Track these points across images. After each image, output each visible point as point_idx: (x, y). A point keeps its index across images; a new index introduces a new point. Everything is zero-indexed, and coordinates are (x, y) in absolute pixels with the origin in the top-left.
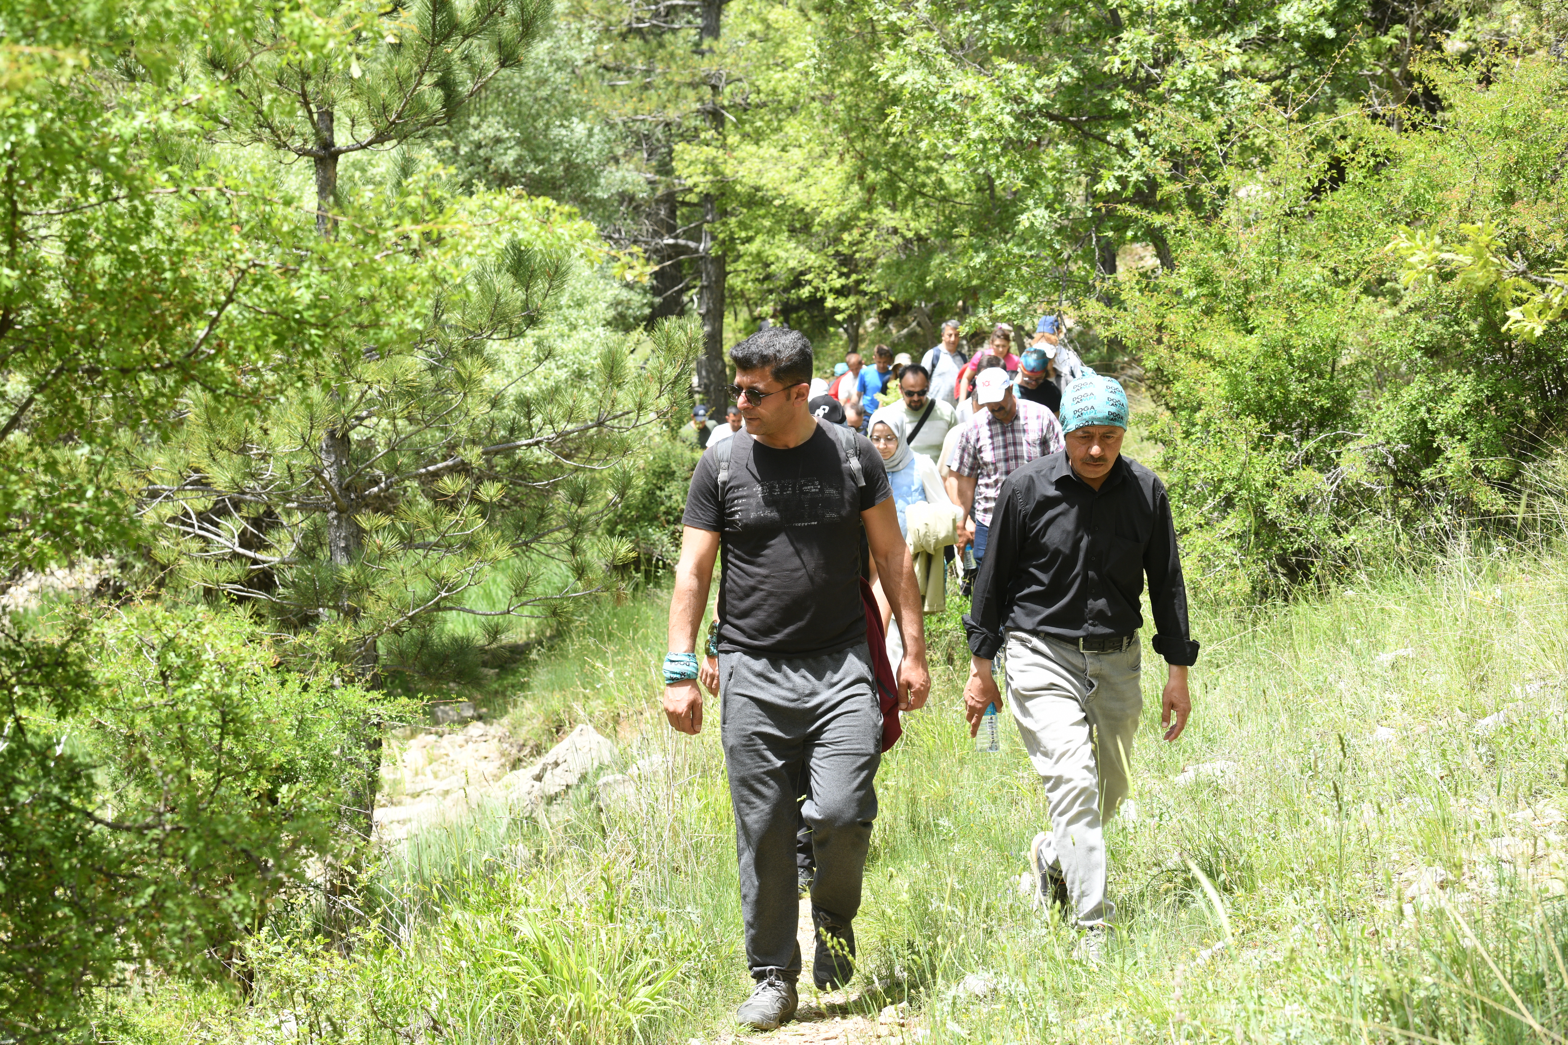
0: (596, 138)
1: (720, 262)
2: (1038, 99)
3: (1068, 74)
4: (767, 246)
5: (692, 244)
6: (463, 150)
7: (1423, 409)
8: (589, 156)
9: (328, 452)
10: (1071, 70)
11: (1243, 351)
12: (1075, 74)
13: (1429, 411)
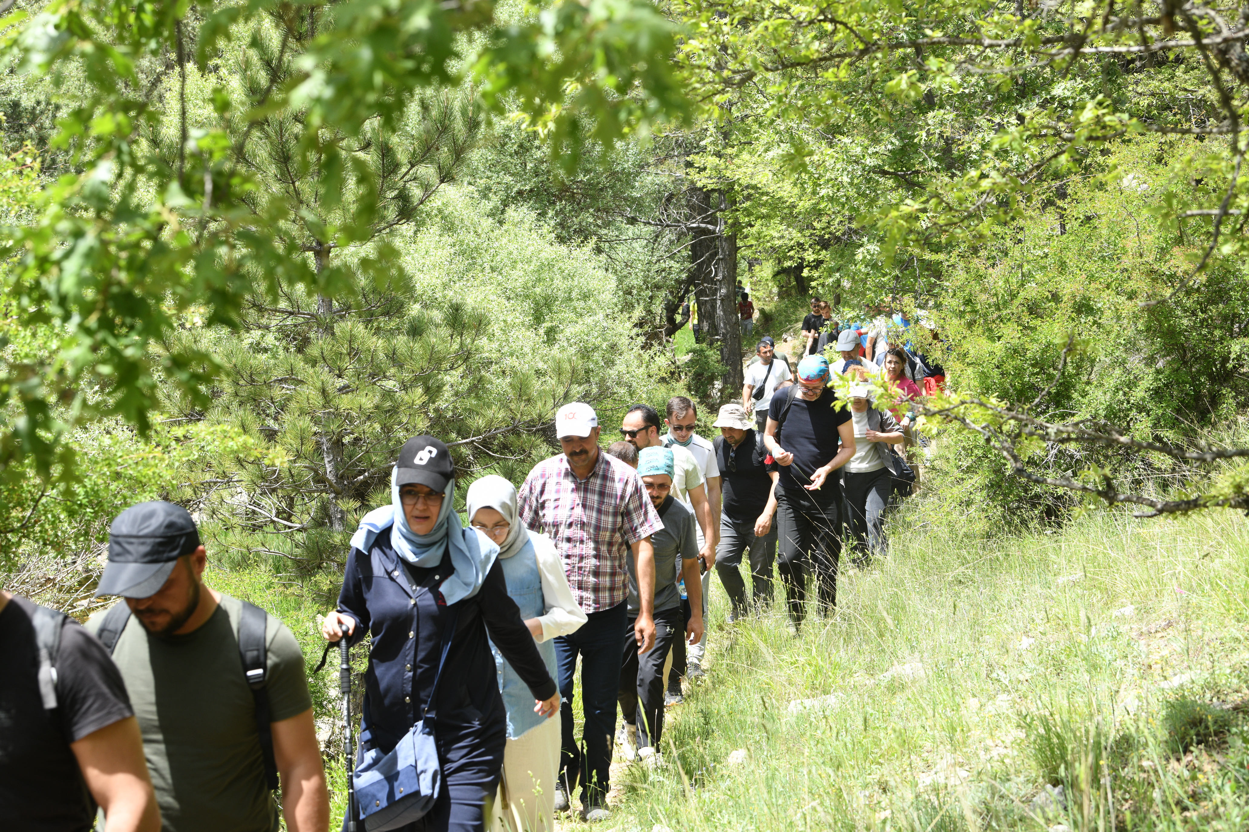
0: (631, 152)
1: (732, 239)
2: (870, 162)
3: (892, 143)
4: (764, 229)
5: (711, 227)
6: (530, 166)
7: (1121, 393)
8: (626, 166)
9: (328, 453)
10: (894, 140)
11: (991, 353)
12: (897, 143)
13: (1125, 394)
